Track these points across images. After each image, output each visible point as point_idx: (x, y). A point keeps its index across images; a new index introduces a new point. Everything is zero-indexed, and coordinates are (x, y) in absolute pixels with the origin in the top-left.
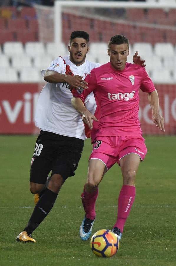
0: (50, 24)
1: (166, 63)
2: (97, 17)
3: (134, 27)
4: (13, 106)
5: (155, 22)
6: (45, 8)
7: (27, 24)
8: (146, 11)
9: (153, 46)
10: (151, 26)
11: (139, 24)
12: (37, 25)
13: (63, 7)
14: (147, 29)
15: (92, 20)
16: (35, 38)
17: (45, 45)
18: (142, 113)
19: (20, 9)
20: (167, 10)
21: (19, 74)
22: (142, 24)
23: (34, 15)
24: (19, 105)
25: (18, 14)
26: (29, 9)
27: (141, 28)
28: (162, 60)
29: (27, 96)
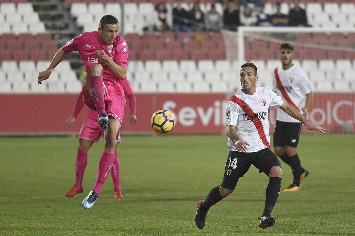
0: (235, 46)
1: (328, 76)
2: (273, 40)
3: (303, 48)
4: (205, 111)
5: (319, 43)
6: (231, 33)
7: (217, 46)
8: (312, 35)
9: (318, 63)
10: (316, 46)
11: (306, 45)
12: (224, 47)
13: (245, 32)
14: (313, 49)
15: (269, 43)
16: (223, 57)
17: (231, 63)
18: (309, 116)
19: (212, 34)
20: (329, 34)
21: (210, 86)
22: (309, 45)
23: (221, 38)
24: (210, 111)
25: (210, 37)
26: (218, 35)
27: (308, 48)
28: (325, 74)
29: (217, 104)
